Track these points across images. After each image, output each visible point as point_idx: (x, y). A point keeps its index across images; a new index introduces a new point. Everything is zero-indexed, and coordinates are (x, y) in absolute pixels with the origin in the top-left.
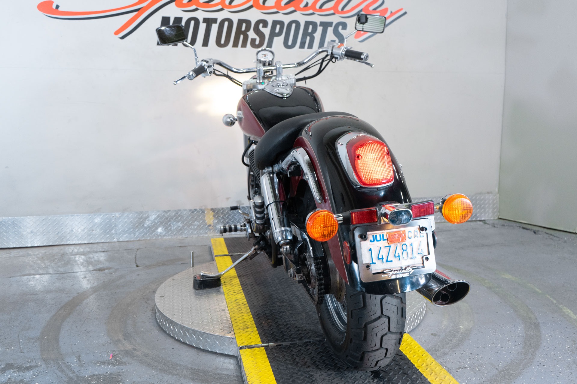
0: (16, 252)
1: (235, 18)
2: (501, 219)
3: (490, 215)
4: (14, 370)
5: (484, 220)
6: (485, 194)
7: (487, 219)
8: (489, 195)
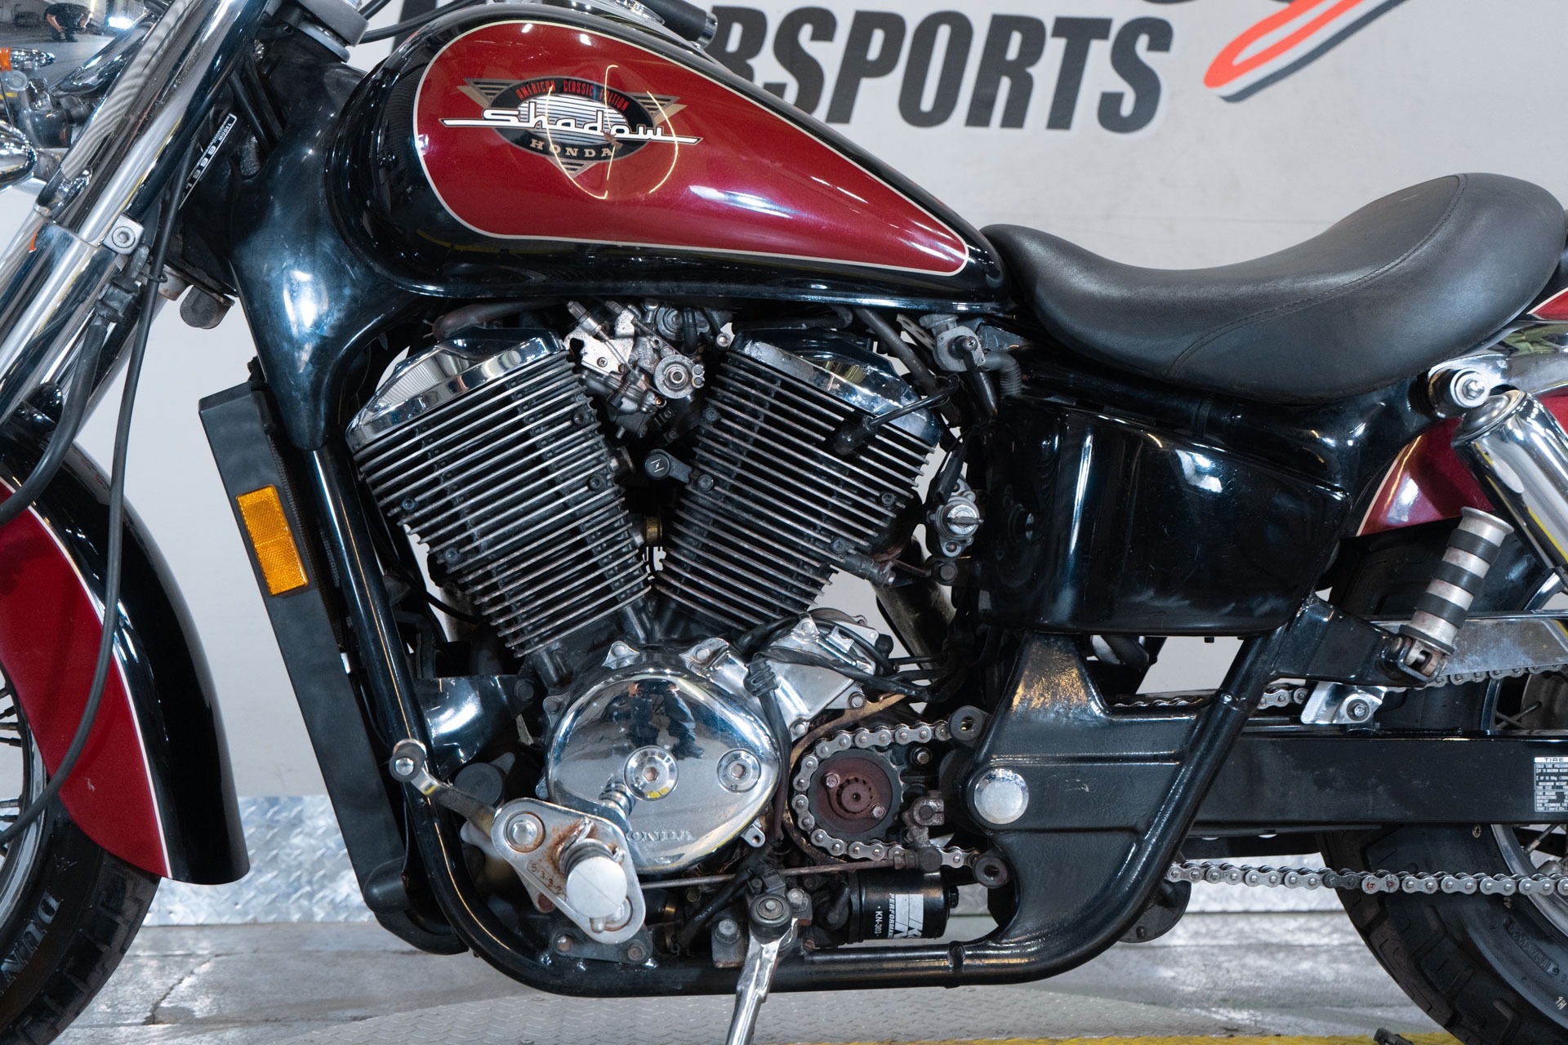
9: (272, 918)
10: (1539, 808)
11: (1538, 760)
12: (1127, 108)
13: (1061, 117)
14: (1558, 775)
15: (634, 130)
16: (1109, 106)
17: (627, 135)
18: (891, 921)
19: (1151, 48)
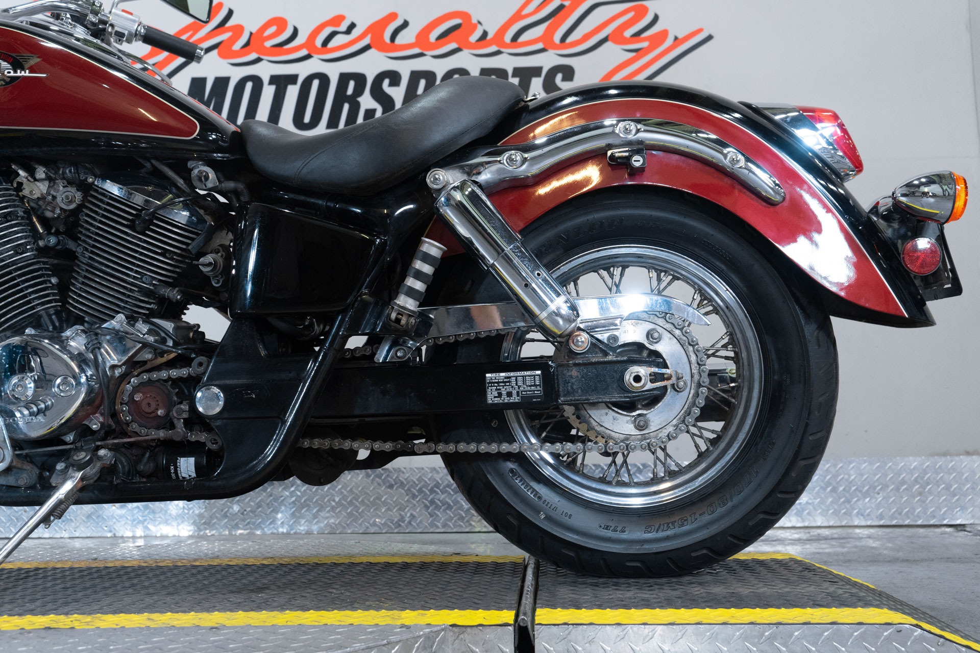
1: (334, 72)
5: (963, 523)
6: (958, 455)
7: (971, 522)
8: (969, 458)
10: (490, 402)
11: (488, 375)
14: (498, 383)
15: (15, 72)
17: (12, 74)
18: (179, 472)
19: (564, 79)
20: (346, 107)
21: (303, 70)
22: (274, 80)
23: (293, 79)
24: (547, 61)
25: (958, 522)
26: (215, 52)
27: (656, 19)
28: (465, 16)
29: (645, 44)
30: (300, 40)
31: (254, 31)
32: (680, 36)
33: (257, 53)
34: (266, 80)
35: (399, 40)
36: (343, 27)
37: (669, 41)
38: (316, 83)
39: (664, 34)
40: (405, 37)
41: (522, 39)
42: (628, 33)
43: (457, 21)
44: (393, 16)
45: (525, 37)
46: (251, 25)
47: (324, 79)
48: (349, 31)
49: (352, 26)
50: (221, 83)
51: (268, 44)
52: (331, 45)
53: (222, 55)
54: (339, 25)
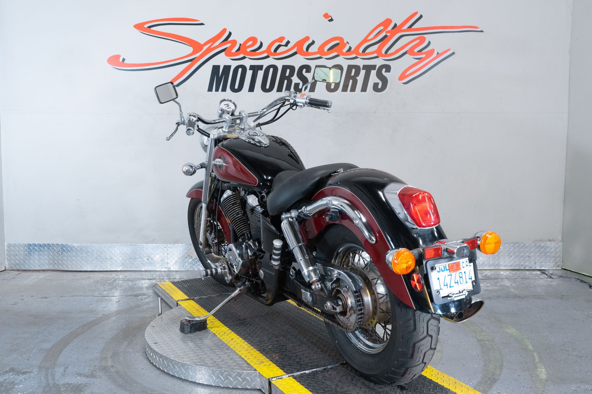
0: (81, 275)
1: (280, 64)
2: (565, 269)
3: (552, 265)
4: (13, 374)
5: (545, 269)
6: (546, 241)
7: (548, 268)
8: (550, 242)
9: (191, 270)
12: (380, 86)
13: (364, 89)
16: (375, 86)
19: (386, 72)
20: (286, 81)
21: (265, 63)
22: (252, 67)
23: (260, 67)
24: (378, 62)
25: (543, 268)
26: (224, 53)
27: (429, 43)
28: (341, 39)
29: (423, 56)
30: (264, 48)
31: (241, 43)
32: (440, 52)
33: (244, 54)
34: (248, 68)
35: (310, 50)
36: (284, 43)
37: (435, 54)
38: (271, 70)
39: (432, 51)
40: (313, 49)
41: (367, 51)
42: (416, 50)
43: (337, 42)
44: (307, 38)
45: (369, 50)
46: (240, 41)
47: (275, 68)
48: (286, 45)
49: (288, 42)
50: (227, 68)
51: (249, 50)
52: (278, 51)
53: (227, 55)
54: (282, 42)
